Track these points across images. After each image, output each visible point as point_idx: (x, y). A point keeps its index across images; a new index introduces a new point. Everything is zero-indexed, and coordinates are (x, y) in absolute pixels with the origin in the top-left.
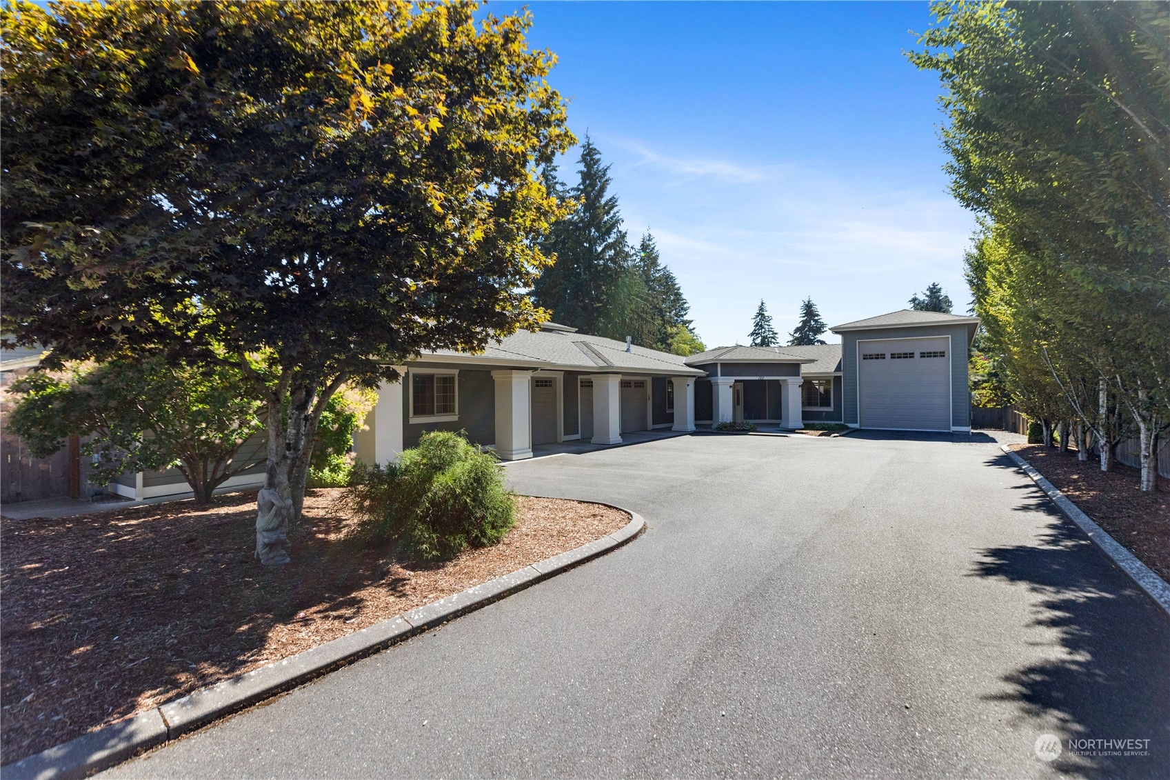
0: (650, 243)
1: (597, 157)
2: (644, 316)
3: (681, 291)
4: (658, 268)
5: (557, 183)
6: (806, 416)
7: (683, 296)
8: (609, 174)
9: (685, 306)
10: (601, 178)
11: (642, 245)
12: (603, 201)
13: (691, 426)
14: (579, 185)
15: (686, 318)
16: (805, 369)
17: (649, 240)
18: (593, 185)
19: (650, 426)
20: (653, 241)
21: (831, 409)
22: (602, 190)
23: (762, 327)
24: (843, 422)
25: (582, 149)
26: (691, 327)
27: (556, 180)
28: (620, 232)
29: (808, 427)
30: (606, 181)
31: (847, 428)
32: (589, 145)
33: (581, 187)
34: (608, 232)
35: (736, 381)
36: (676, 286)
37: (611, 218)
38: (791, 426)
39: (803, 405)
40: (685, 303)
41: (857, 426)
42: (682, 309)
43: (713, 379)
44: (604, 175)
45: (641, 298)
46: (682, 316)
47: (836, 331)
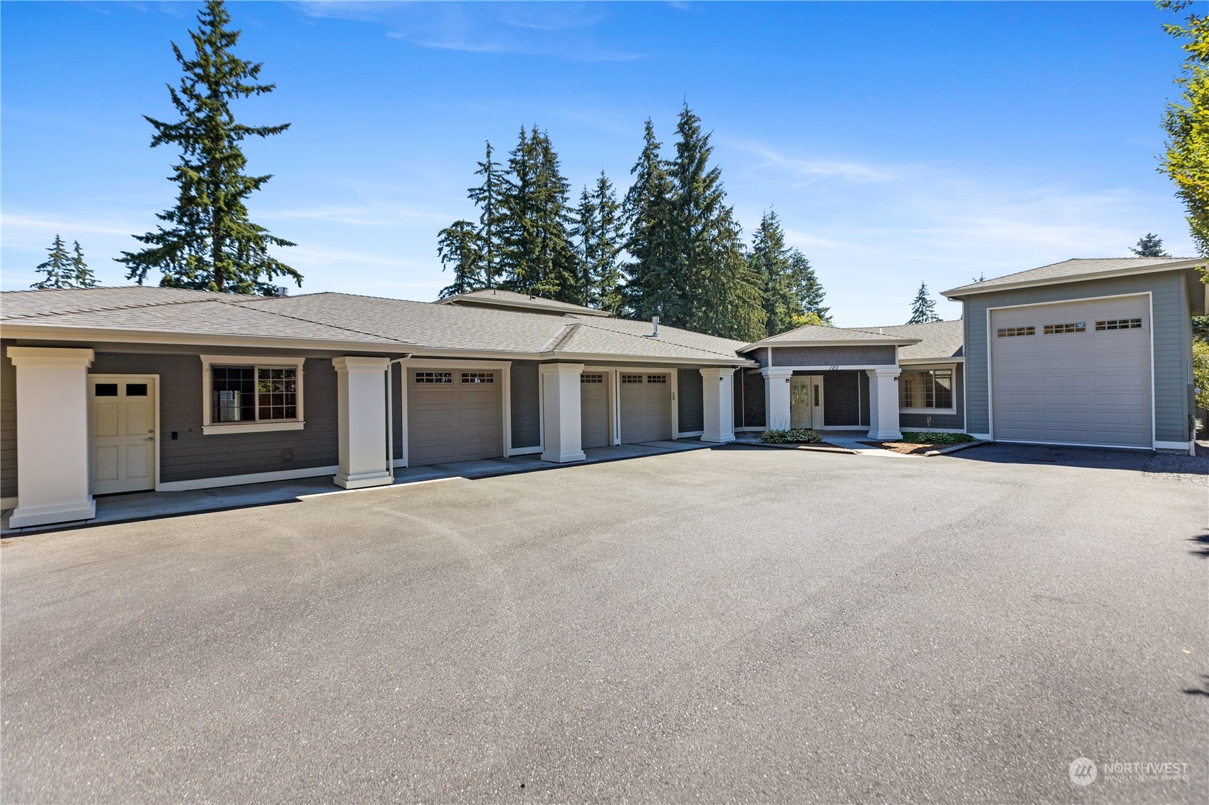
0: (774, 221)
1: (695, 125)
2: (752, 302)
3: (815, 275)
4: (782, 249)
5: (660, 162)
6: (905, 420)
7: (818, 281)
8: (710, 143)
9: (820, 292)
10: (701, 147)
11: (763, 224)
12: (703, 175)
13: (728, 435)
14: (677, 158)
15: (821, 306)
16: (903, 354)
17: (772, 219)
18: (692, 159)
19: (676, 434)
20: (777, 219)
21: (952, 411)
22: (702, 161)
23: (923, 313)
24: (964, 431)
25: (680, 118)
26: (827, 315)
27: (659, 159)
28: (723, 207)
29: (907, 438)
30: (707, 150)
31: (970, 439)
32: (687, 112)
33: (679, 161)
34: (709, 208)
35: (795, 373)
36: (809, 270)
37: (714, 192)
38: (881, 436)
39: (901, 406)
40: (820, 288)
41: (987, 437)
42: (817, 295)
43: (763, 371)
44: (705, 144)
45: (748, 281)
46: (817, 303)
47: (953, 296)
